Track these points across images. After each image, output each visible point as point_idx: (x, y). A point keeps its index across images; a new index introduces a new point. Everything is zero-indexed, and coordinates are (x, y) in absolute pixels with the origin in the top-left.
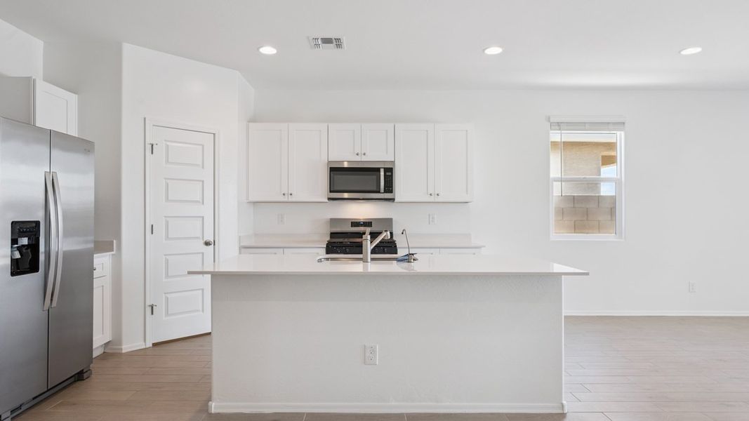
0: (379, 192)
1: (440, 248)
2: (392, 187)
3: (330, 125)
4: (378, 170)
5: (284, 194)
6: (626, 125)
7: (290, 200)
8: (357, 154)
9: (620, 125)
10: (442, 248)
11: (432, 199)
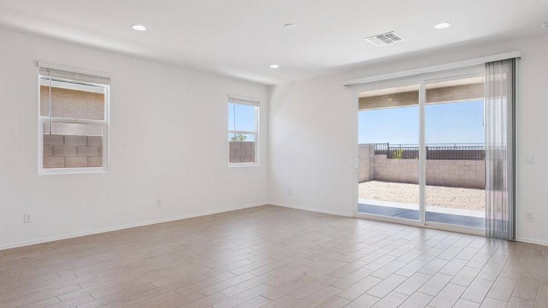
9: (107, 80)
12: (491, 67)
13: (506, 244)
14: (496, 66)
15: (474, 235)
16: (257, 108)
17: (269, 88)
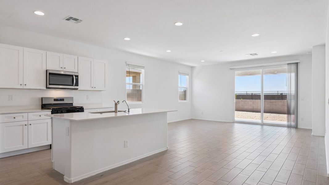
0: (73, 85)
1: (100, 108)
2: (78, 84)
3: (47, 52)
4: (72, 76)
5: (21, 85)
6: (145, 67)
7: (25, 87)
8: (62, 68)
9: (143, 67)
10: (101, 108)
11: (92, 89)
12: (289, 65)
13: (294, 129)
14: (291, 65)
15: (282, 127)
16: (187, 77)
17: (192, 68)
